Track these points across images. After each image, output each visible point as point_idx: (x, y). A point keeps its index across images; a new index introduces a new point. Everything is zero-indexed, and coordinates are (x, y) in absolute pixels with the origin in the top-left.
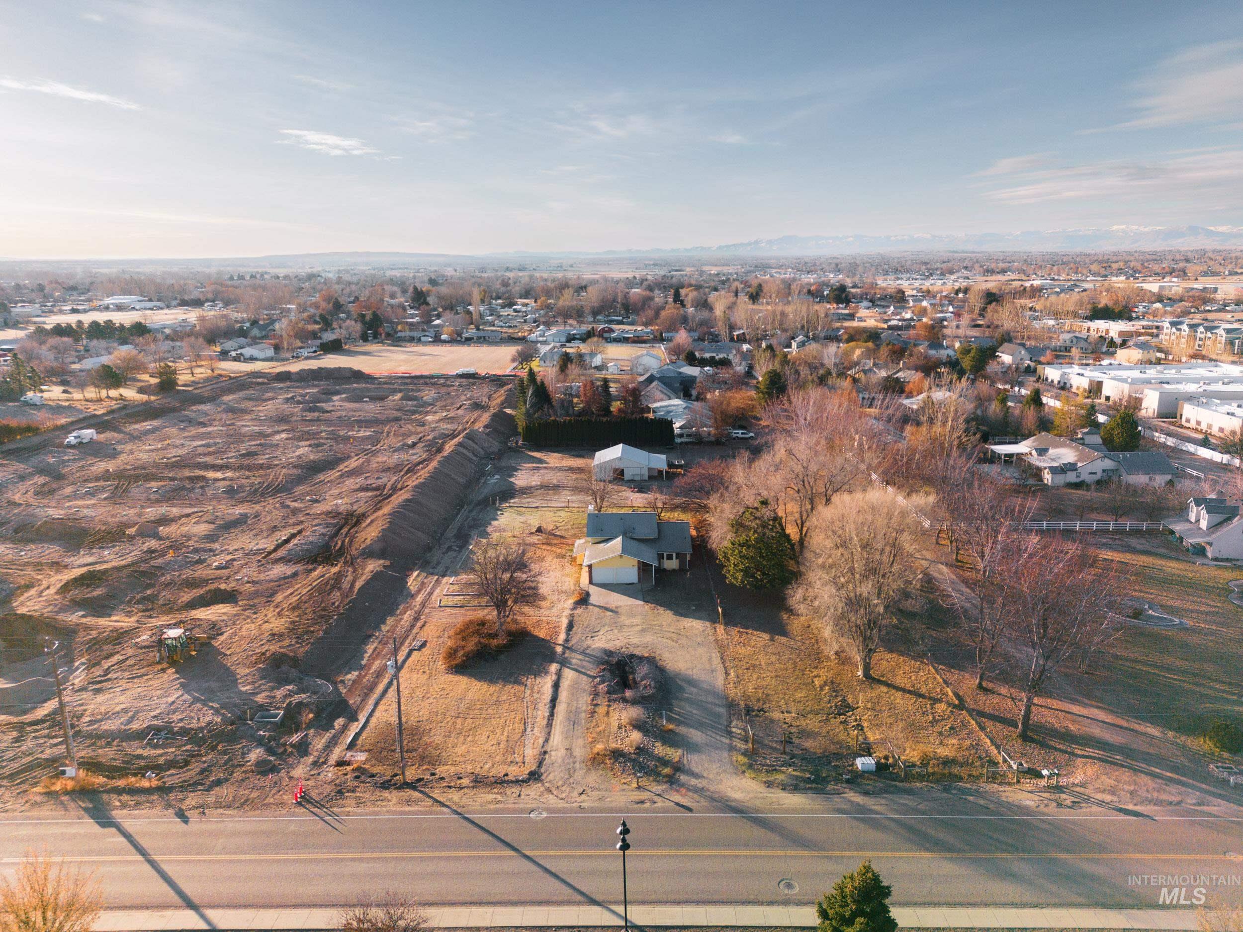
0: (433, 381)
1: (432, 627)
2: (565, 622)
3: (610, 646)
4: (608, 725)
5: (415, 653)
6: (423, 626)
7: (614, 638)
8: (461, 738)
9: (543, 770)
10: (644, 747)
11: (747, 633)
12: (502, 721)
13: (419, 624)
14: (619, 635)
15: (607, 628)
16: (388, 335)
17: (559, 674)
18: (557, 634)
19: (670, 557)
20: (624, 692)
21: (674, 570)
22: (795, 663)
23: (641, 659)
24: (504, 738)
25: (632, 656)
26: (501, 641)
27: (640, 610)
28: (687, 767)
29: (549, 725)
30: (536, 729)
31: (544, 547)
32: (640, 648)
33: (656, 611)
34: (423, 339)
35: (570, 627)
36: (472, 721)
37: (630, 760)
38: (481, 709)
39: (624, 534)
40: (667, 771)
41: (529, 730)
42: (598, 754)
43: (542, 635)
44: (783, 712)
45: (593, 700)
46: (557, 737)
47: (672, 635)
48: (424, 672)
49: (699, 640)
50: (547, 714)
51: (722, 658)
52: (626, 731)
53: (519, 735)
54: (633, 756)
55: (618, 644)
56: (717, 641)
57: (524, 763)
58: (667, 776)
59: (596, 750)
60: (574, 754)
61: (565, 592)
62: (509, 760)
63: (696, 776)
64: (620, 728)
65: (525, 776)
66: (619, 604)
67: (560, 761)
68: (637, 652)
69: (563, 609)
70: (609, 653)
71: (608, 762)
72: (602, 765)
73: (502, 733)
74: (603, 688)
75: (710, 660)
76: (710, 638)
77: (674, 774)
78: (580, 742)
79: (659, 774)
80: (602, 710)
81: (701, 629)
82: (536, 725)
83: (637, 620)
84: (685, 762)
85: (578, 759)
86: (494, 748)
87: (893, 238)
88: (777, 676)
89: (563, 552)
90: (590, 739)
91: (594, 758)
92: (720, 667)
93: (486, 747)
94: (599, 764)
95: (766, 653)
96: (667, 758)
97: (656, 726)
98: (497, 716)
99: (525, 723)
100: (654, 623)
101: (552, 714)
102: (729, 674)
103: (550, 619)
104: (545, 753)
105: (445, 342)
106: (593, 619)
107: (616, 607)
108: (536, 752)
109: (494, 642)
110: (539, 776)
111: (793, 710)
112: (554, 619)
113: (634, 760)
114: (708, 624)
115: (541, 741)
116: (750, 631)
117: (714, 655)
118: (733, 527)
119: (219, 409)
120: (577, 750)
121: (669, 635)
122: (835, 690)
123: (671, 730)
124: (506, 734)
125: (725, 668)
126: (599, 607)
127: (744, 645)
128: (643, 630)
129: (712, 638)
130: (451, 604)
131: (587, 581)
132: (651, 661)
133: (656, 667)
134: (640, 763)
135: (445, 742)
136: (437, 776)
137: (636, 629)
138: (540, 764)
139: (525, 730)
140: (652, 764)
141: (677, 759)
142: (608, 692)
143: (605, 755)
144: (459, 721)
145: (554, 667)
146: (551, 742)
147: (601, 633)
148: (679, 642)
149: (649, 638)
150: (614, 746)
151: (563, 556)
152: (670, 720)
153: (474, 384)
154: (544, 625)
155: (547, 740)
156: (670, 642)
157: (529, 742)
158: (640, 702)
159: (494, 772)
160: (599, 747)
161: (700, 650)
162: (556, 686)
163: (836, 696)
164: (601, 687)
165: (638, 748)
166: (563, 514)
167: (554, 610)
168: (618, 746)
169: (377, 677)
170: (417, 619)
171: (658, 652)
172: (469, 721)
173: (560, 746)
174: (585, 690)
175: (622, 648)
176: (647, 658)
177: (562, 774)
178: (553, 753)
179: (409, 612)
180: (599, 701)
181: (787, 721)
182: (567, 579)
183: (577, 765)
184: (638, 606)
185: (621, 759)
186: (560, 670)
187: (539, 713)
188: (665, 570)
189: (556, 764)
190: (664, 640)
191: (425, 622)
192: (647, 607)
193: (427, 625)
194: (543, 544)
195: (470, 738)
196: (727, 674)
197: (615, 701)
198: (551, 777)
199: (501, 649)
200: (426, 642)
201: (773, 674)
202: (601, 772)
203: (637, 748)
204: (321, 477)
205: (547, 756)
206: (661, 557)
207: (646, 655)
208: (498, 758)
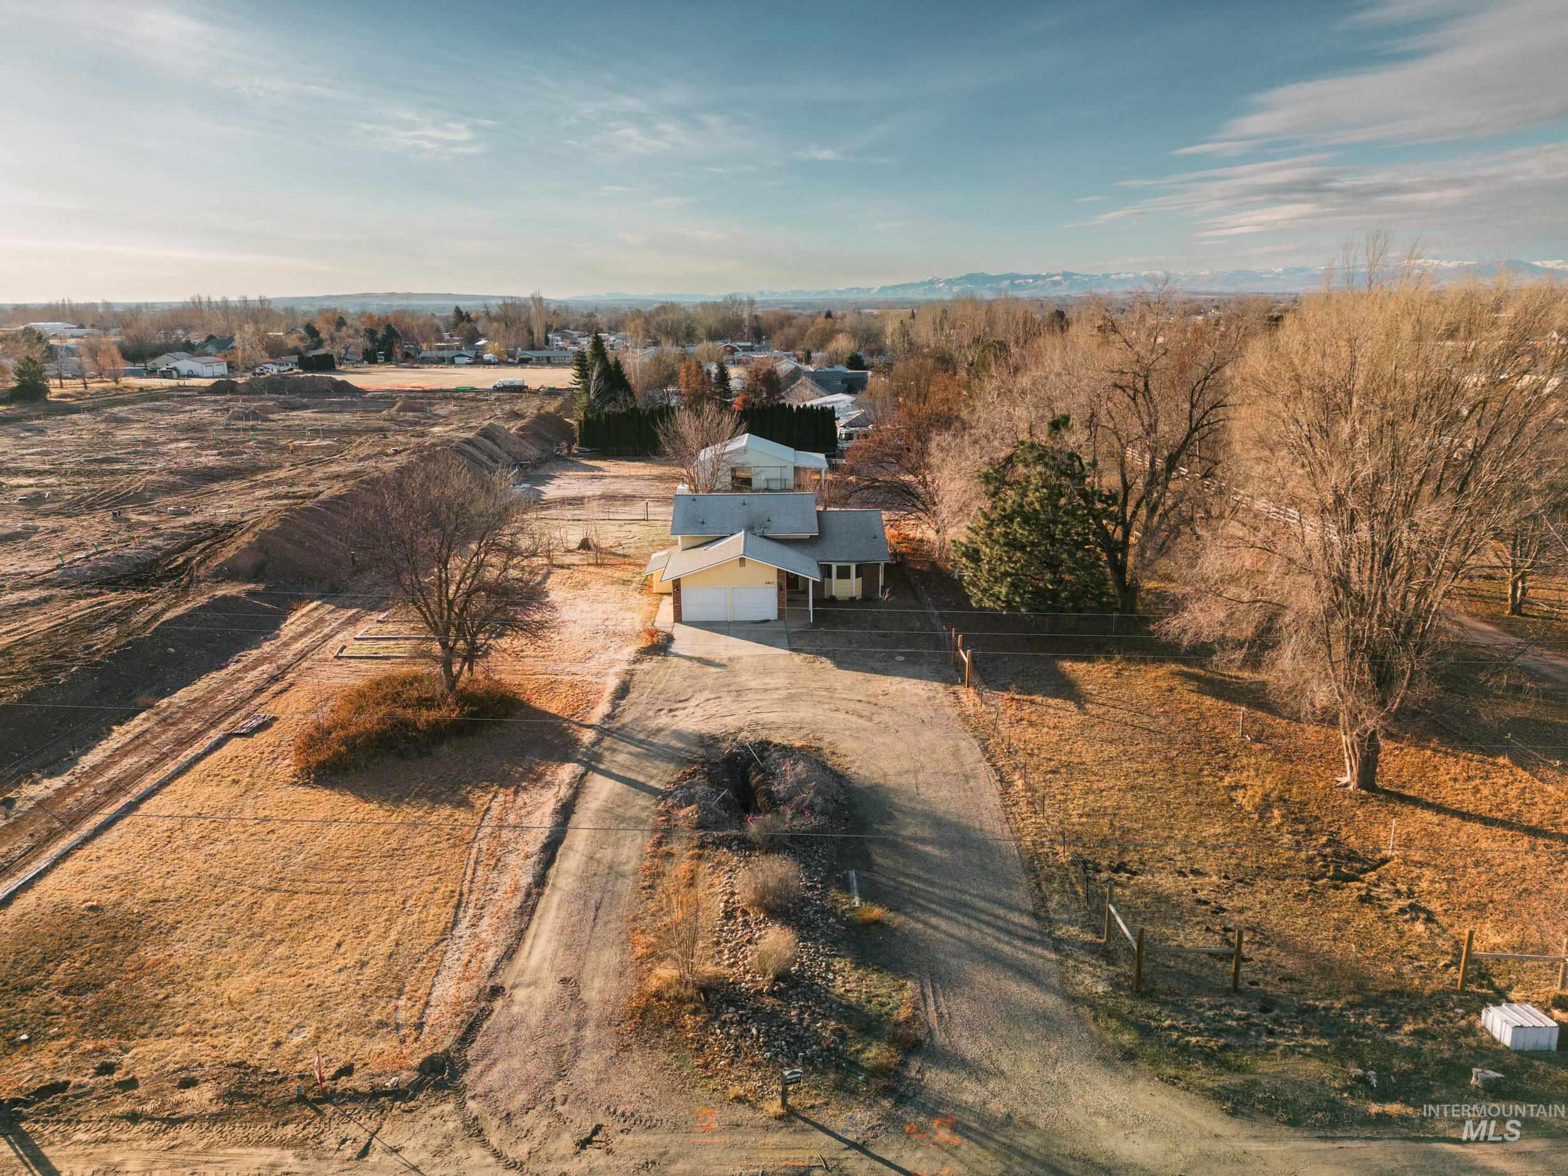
0: (456, 395)
1: (301, 694)
2: (612, 683)
3: (712, 727)
4: (696, 908)
5: (236, 742)
6: (281, 692)
7: (723, 711)
8: (258, 947)
9: (471, 1054)
10: (801, 974)
11: (1032, 702)
12: (394, 900)
13: (276, 688)
14: (734, 707)
15: (706, 694)
16: (407, 356)
17: (578, 787)
18: (591, 705)
19: (844, 573)
20: (742, 826)
21: (853, 599)
22: (1168, 759)
23: (787, 751)
24: (384, 948)
25: (764, 746)
26: (448, 713)
27: (782, 663)
28: (940, 1038)
29: (528, 910)
30: (486, 921)
31: (591, 569)
32: (783, 732)
33: (817, 665)
34: (457, 360)
35: (623, 691)
36: (308, 899)
37: (758, 1014)
38: (347, 868)
39: (750, 529)
40: (874, 1053)
41: (465, 923)
42: (658, 995)
43: (554, 706)
44: (1181, 873)
45: (659, 844)
46: (541, 943)
47: (859, 706)
48: (236, 782)
49: (923, 714)
50: (526, 880)
51: (985, 750)
52: (746, 924)
53: (433, 939)
54: (768, 1001)
55: (732, 723)
56: (965, 718)
57: (420, 1026)
58: (877, 1072)
59: (653, 984)
60: (585, 995)
61: (622, 635)
62: (375, 1017)
63: (972, 1069)
64: (729, 915)
65: (407, 1076)
66: (736, 653)
67: (534, 1019)
68: (776, 739)
69: (612, 664)
70: (708, 742)
71: (688, 1021)
72: (668, 1033)
73: (384, 936)
74: (688, 813)
75: (956, 753)
76: (949, 710)
77: (904, 1064)
78: (610, 957)
79: (854, 1066)
80: (681, 867)
81: (924, 694)
82: (491, 908)
83: (780, 680)
84: (933, 1017)
85: (593, 1013)
86: (343, 976)
87: (1113, 277)
88: (1133, 788)
89: (627, 576)
90: (640, 951)
91: (645, 1012)
92: (984, 768)
93: (316, 976)
94: (659, 1030)
95: (1091, 741)
96: (873, 1007)
97: (832, 912)
98: (386, 885)
99: (458, 906)
100: (814, 685)
101: (541, 881)
102: (1011, 784)
103: (578, 678)
104: (496, 991)
105: (488, 363)
106: (678, 679)
107: (730, 659)
108: (468, 990)
109: (427, 716)
110: (454, 1075)
111: (1209, 866)
112: (589, 678)
113: (773, 1015)
114: (938, 686)
115: (491, 957)
116: (1038, 699)
117: (963, 744)
118: (988, 482)
119: (99, 419)
120: (598, 983)
121: (852, 706)
122: (1296, 816)
123: (877, 923)
124: (393, 935)
125: (997, 770)
126: (690, 659)
127: (1031, 724)
128: (791, 698)
129: (952, 712)
130: (365, 653)
131: (671, 618)
132: (812, 756)
133: (825, 768)
134: (788, 1023)
135: (202, 961)
136: (117, 1076)
137: (776, 695)
138: (470, 1031)
139: (455, 923)
140: (827, 1029)
141: (904, 1013)
142: (701, 825)
143: (680, 1000)
144: (270, 901)
145: (567, 772)
146: (520, 960)
147: (693, 702)
148: (876, 718)
149: (804, 713)
150: (709, 969)
151: (626, 582)
152: (872, 895)
153: (518, 398)
154: (563, 688)
155: (510, 954)
156: (854, 718)
157: (455, 957)
158: (786, 847)
159: (312, 1060)
160: (666, 972)
161: (928, 736)
162: (566, 811)
163: (1309, 832)
164: (682, 813)
165: (782, 976)
166: (635, 528)
167: (592, 664)
168: (723, 970)
169: (107, 793)
170: (274, 679)
171: (828, 738)
172: (302, 900)
173: (545, 973)
174: (639, 822)
175: (741, 730)
176: (801, 748)
177: (531, 1067)
178: (520, 994)
179: (265, 667)
180: (676, 847)
181: (1201, 895)
182: (629, 615)
183: (589, 1034)
184: (776, 656)
185: (729, 1014)
186: (583, 775)
187: (507, 879)
188: (833, 600)
189: (519, 1032)
190: (841, 716)
191: (291, 685)
192: (798, 658)
193: (294, 689)
194: (590, 565)
195: (281, 950)
196: (1005, 783)
197: (718, 844)
198: (494, 1077)
199: (439, 733)
200: (275, 719)
201: (1122, 783)
202: (664, 1057)
203: (778, 978)
204: (215, 486)
205: (498, 1004)
206: (826, 571)
207: (798, 744)
208: (339, 1015)
